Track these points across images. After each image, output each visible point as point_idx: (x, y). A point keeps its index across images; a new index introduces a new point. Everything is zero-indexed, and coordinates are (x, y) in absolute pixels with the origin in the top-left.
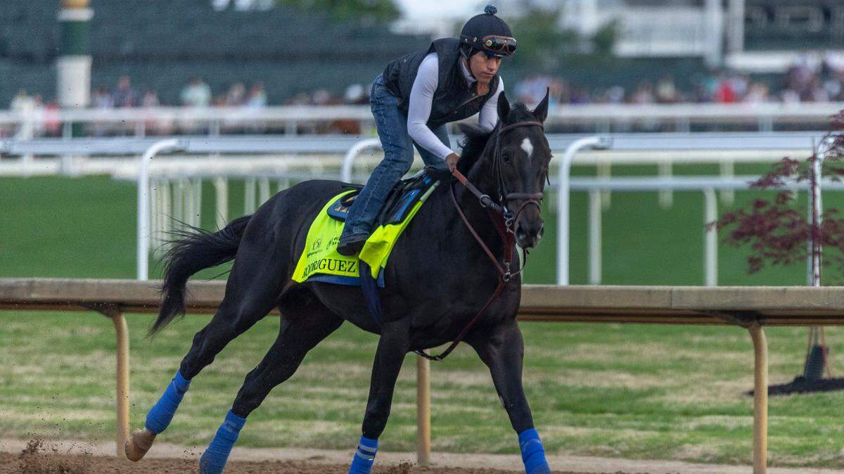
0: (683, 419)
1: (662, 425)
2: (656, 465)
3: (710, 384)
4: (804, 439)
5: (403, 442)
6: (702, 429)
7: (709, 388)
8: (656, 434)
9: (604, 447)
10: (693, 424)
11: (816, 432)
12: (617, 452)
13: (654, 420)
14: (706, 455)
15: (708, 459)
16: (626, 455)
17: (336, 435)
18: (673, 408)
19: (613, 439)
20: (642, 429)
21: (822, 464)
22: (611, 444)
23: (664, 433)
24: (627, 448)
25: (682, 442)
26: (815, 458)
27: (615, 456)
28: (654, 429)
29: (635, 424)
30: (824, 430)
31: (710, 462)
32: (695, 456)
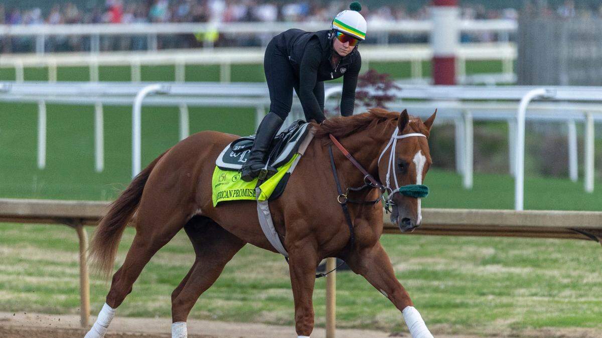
0: (255, 291)
1: (242, 296)
2: (246, 327)
3: (264, 264)
4: (347, 307)
5: (58, 307)
6: (271, 299)
7: (264, 267)
8: (240, 303)
9: (206, 313)
10: (264, 295)
11: (354, 303)
12: (215, 317)
13: (234, 291)
14: (279, 319)
15: (281, 322)
16: (222, 318)
17: (9, 302)
18: (244, 283)
19: (210, 307)
20: (228, 299)
21: (363, 327)
22: (209, 311)
23: (245, 302)
24: (221, 314)
25: (261, 310)
26: (358, 322)
27: (214, 320)
28: (236, 299)
29: (221, 295)
30: (358, 301)
31: (284, 324)
32: (272, 320)
